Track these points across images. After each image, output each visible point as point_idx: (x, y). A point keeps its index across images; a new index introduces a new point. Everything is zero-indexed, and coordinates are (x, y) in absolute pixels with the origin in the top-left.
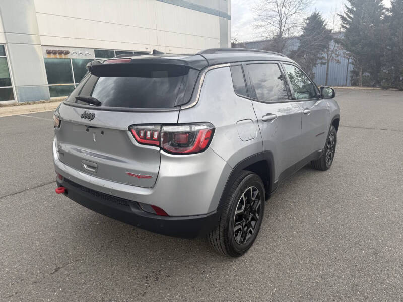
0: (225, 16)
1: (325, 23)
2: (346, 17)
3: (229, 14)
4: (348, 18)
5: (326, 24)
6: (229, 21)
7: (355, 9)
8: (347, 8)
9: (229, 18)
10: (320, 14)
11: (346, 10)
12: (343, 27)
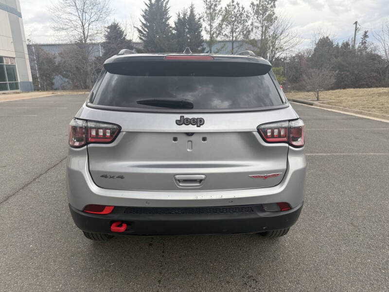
0: (15, 13)
1: (124, 34)
2: (142, 30)
3: (18, 10)
4: (143, 31)
5: (126, 35)
6: (20, 18)
7: (148, 24)
8: (142, 23)
9: (20, 15)
10: (119, 25)
11: (141, 24)
12: (141, 39)
